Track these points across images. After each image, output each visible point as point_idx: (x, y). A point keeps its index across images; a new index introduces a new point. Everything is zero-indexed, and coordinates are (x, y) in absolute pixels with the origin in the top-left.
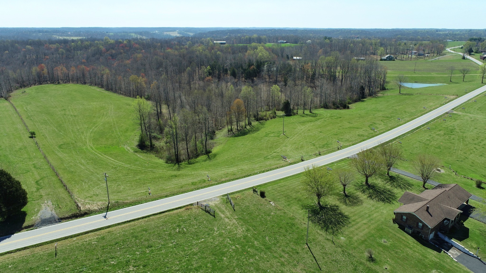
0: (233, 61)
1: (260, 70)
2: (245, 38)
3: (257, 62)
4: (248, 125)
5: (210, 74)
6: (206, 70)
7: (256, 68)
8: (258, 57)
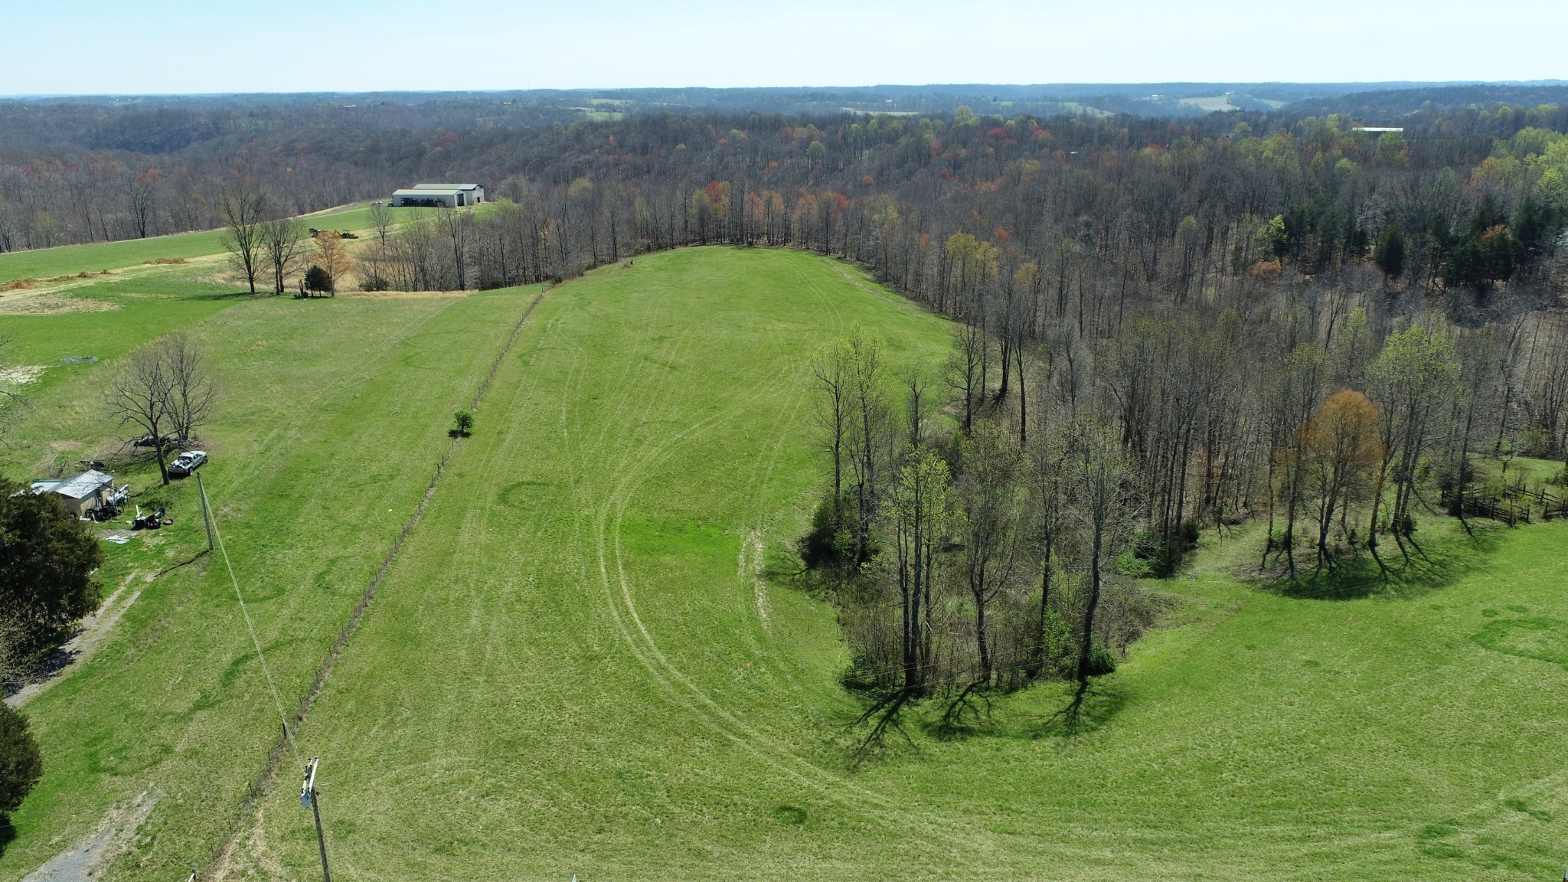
0: (1402, 199)
1: (1534, 245)
2: (1497, 116)
3: (1529, 208)
4: (1394, 530)
5: (1280, 248)
6: (1261, 232)
7: (1514, 235)
8: (1535, 190)
